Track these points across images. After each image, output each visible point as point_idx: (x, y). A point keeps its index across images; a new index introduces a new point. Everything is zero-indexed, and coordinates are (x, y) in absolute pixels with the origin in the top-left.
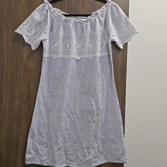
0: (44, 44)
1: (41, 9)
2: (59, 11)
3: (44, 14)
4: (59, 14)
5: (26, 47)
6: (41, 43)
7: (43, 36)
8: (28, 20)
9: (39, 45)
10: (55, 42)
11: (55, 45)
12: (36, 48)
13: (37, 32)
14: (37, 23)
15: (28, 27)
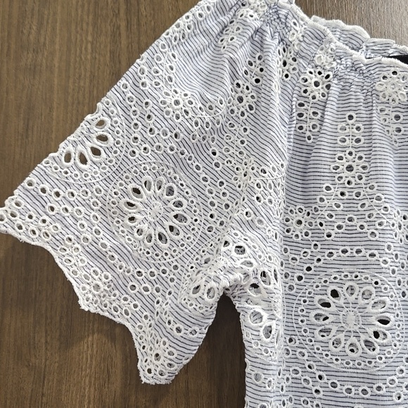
0: (247, 321)
1: (206, 33)
2: (353, 35)
3: (232, 62)
4: (359, 56)
5: (90, 347)
6: (227, 314)
7: (240, 250)
8: (101, 123)
9: (201, 335)
10: (335, 294)
11: (345, 316)
12: (177, 368)
13: (178, 211)
14: (184, 141)
15: (107, 180)
